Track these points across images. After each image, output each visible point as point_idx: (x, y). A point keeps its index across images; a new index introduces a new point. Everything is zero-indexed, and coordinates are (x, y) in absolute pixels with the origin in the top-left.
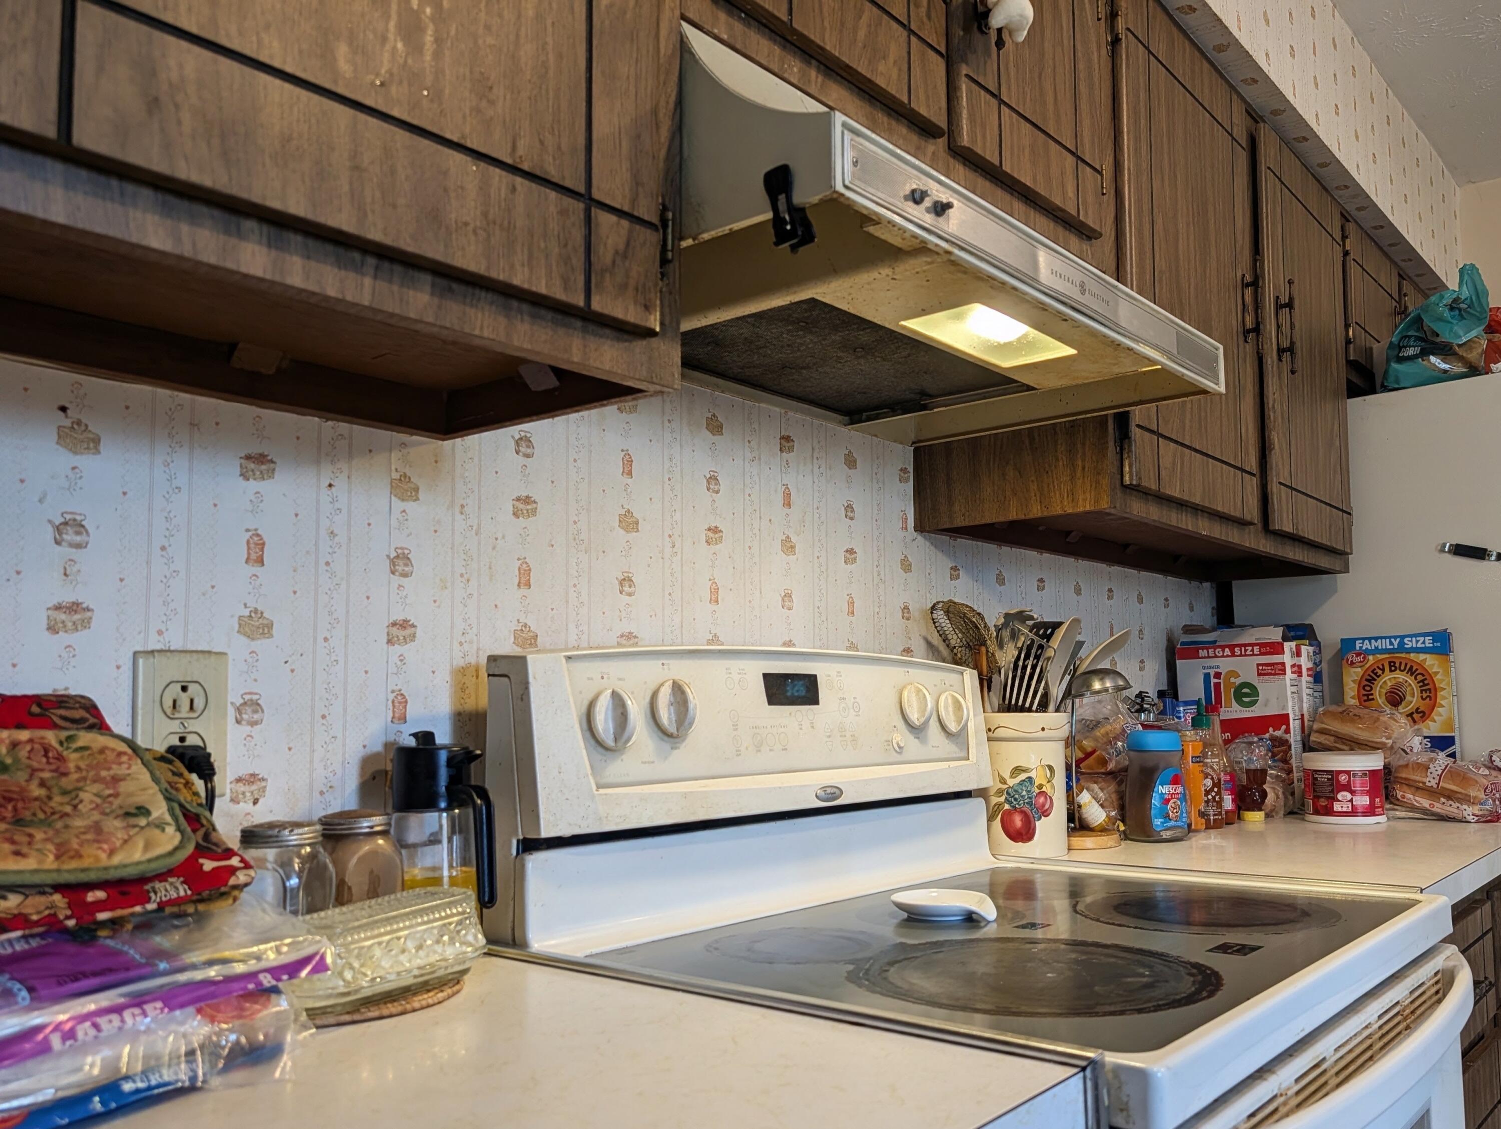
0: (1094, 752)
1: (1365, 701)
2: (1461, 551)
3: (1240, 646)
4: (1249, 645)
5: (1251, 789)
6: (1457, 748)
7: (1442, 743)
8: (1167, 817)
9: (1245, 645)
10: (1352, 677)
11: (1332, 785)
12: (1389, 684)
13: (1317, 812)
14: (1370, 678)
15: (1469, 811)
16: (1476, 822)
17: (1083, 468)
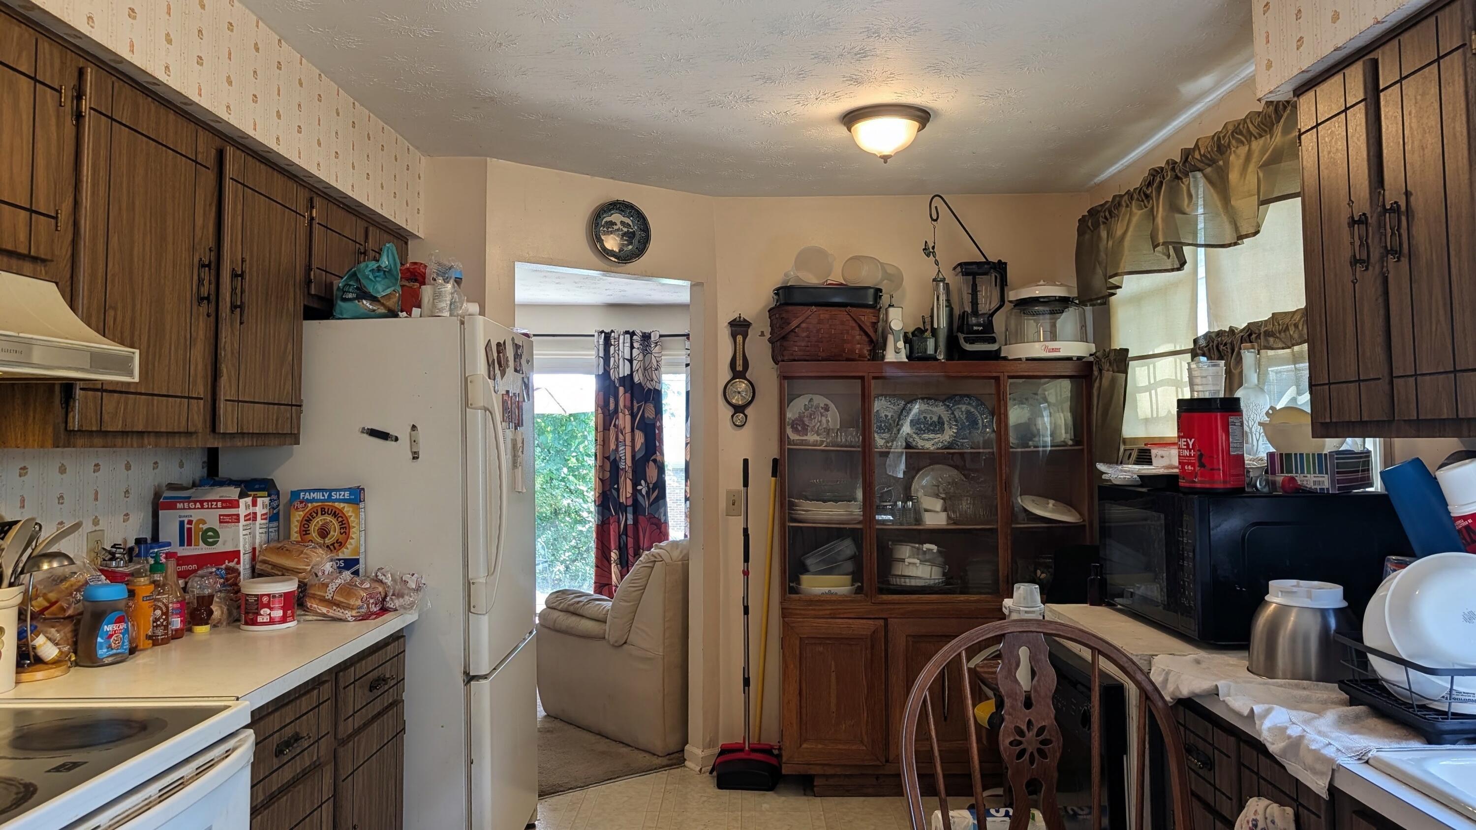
0: (56, 602)
1: (304, 535)
2: (374, 433)
3: (208, 501)
4: (214, 501)
5: (200, 610)
6: (361, 566)
7: (350, 564)
8: (110, 647)
9: (211, 501)
10: (297, 517)
11: (257, 604)
12: (321, 523)
13: (247, 623)
14: (308, 520)
15: (348, 614)
16: (354, 621)
17: (34, 418)
